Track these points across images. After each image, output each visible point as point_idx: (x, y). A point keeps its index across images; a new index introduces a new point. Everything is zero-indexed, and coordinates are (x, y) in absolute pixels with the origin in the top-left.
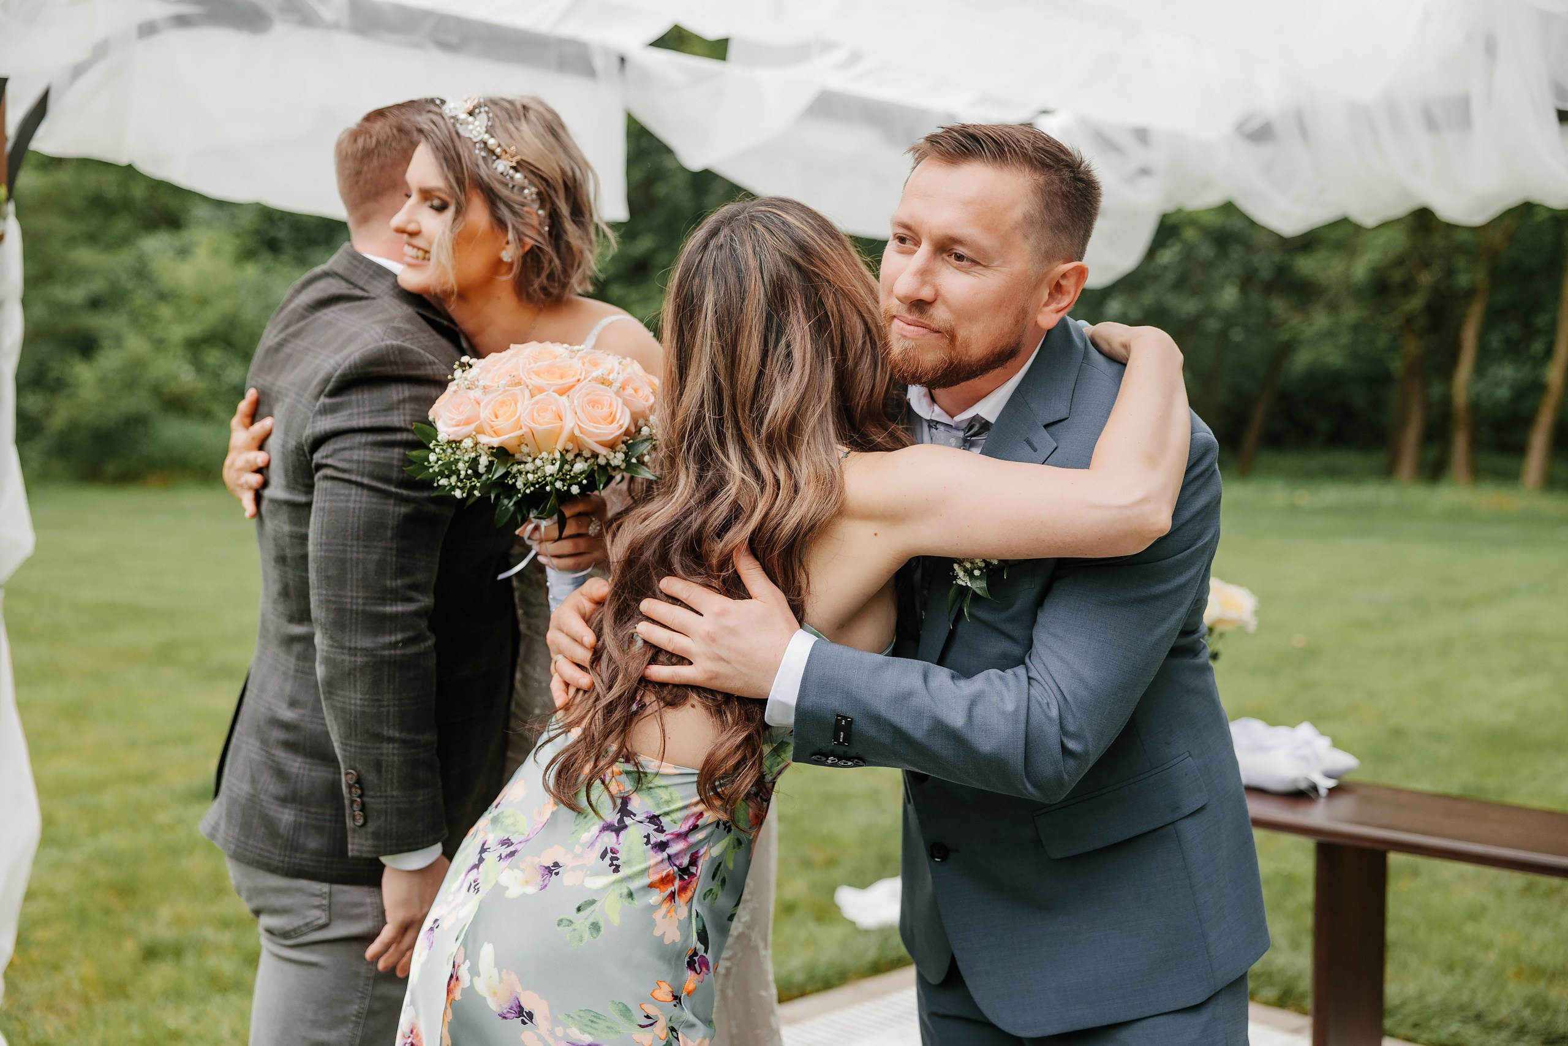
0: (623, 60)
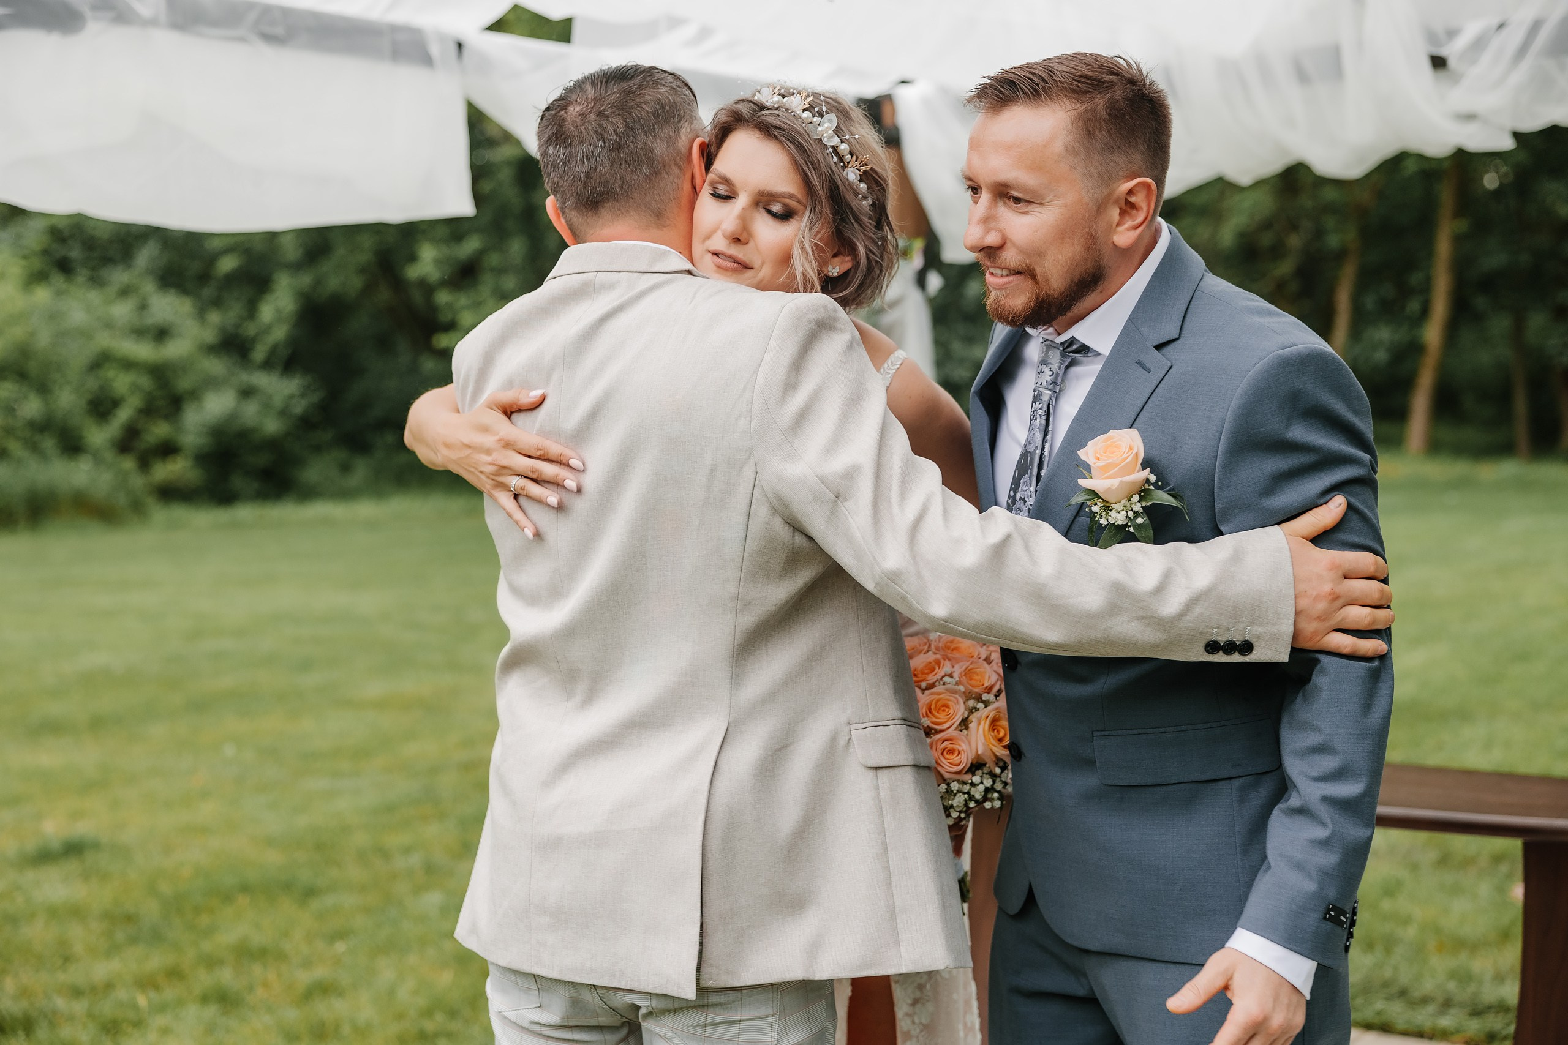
0: (460, 45)
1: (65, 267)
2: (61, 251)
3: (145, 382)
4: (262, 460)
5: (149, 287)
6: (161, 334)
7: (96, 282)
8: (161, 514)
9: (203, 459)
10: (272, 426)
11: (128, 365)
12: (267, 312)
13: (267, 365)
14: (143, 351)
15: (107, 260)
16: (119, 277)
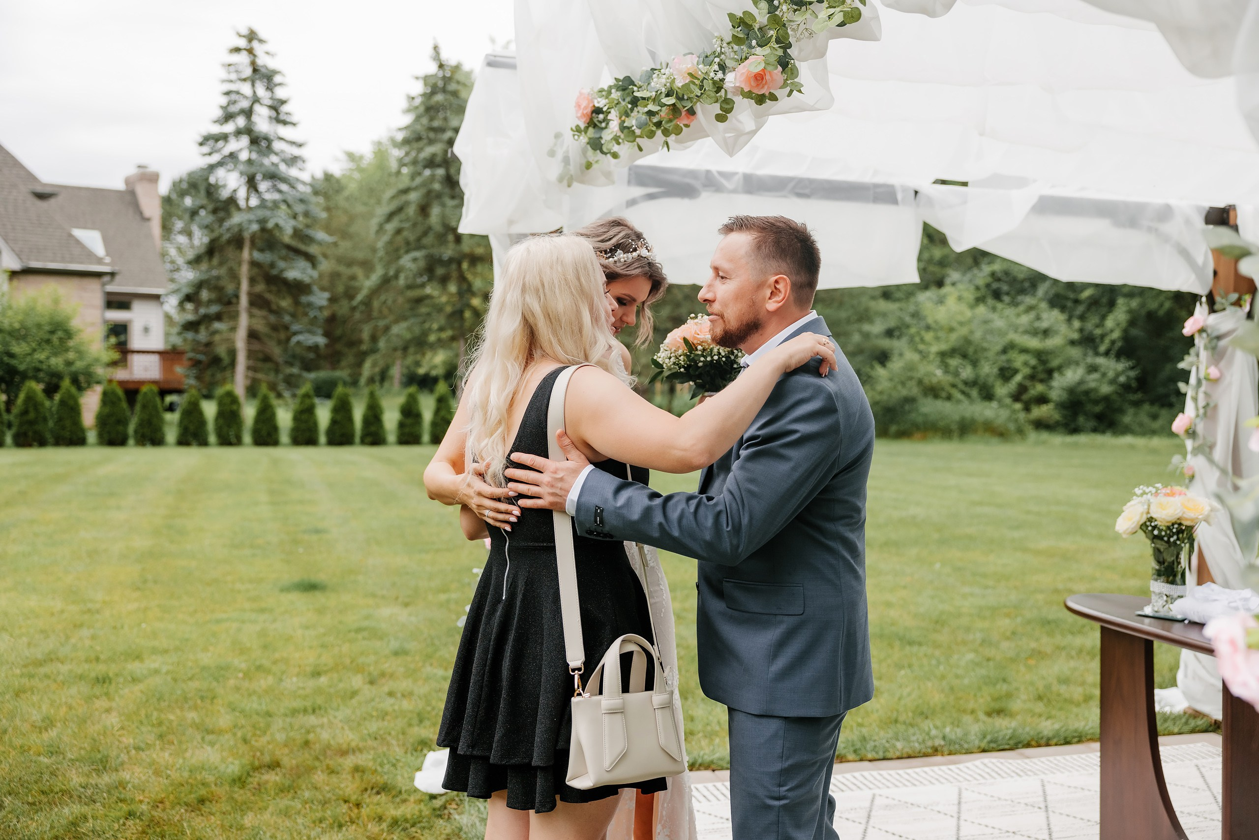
0: (916, 192)
1: (997, 295)
2: (995, 285)
3: (1033, 362)
4: (1098, 409)
5: (1044, 305)
6: (1046, 333)
7: (1014, 304)
8: (1033, 435)
9: (1061, 406)
10: (1106, 389)
11: (1024, 351)
12: (1110, 323)
13: (1107, 354)
14: (1034, 343)
15: (1022, 291)
16: (1028, 300)
